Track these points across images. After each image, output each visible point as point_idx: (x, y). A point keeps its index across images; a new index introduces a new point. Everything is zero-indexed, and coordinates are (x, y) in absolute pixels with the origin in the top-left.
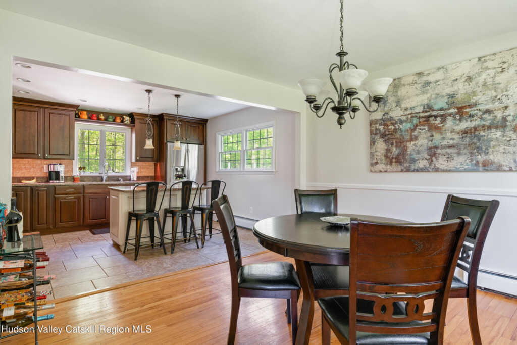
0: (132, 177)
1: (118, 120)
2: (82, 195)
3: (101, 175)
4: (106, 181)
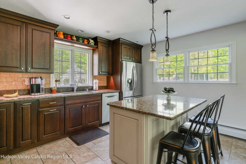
0: (95, 88)
1: (86, 42)
2: (63, 106)
4: (76, 91)
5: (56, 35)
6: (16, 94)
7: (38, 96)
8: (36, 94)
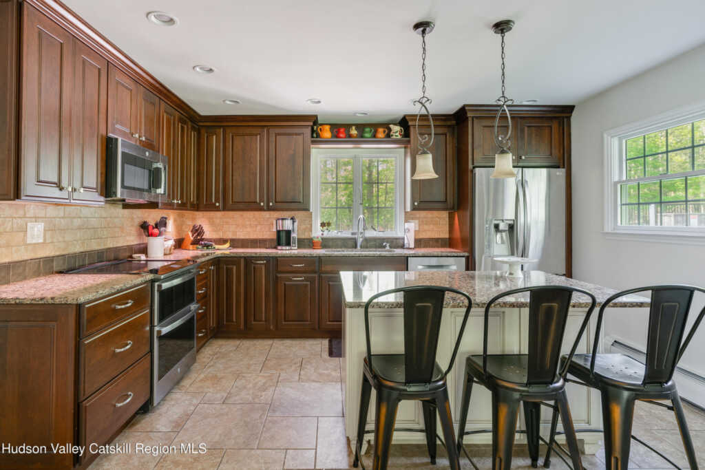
0: (406, 242)
1: (381, 134)
2: (316, 275)
3: (353, 236)
4: (361, 247)
5: (315, 135)
6: (227, 245)
7: (287, 252)
8: (284, 248)
